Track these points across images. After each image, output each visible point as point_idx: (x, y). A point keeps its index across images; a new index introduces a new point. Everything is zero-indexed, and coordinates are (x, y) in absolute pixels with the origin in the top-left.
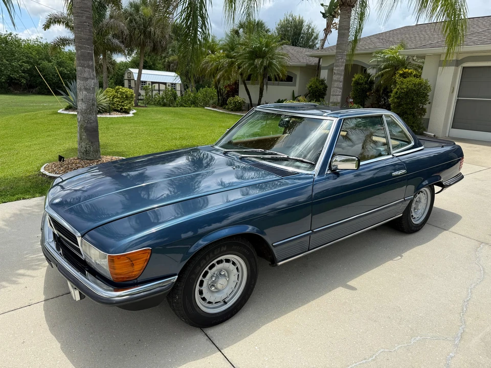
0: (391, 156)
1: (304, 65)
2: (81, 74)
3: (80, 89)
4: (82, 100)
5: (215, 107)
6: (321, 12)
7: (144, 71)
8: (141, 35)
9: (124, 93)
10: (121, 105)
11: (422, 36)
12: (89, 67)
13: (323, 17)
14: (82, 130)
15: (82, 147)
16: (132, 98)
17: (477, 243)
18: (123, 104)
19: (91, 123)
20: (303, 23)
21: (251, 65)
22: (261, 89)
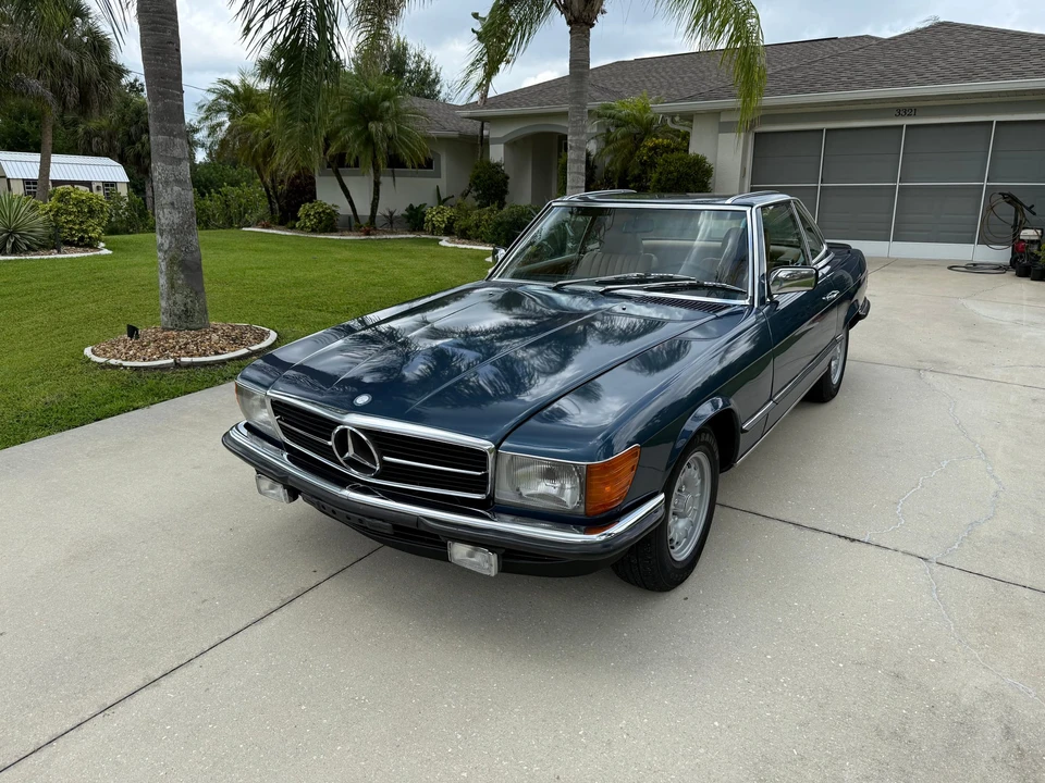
1: (455, 134)
2: (166, 150)
3: (167, 183)
4: (172, 204)
5: (268, 227)
6: (473, 30)
11: (653, 80)
13: (478, 38)
14: (175, 268)
15: (175, 303)
18: (84, 227)
19: (192, 252)
20: (405, 49)
21: (358, 135)
22: (377, 185)
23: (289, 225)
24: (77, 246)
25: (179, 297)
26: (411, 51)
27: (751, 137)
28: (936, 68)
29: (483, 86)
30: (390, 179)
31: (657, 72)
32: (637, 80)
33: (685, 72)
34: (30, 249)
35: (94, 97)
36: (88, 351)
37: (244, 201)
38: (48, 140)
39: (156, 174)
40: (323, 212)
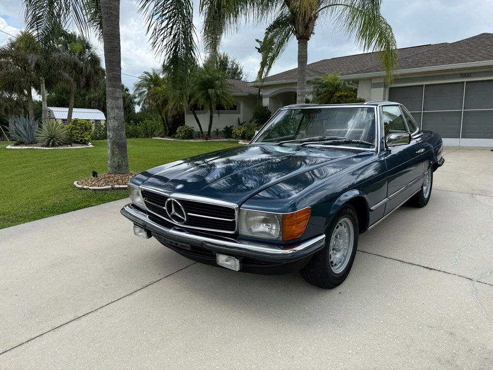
1: (247, 94)
2: (113, 94)
3: (112, 108)
4: (114, 117)
6: (256, 48)
10: (80, 137)
11: (341, 67)
13: (259, 51)
14: (115, 146)
15: (114, 162)
18: (83, 135)
19: (122, 139)
20: (227, 59)
21: (203, 95)
22: (211, 117)
23: (173, 136)
24: (79, 143)
25: (116, 159)
26: (230, 60)
27: (387, 90)
28: (480, 54)
29: (260, 73)
30: (217, 115)
31: (343, 64)
32: (332, 67)
34: (60, 145)
35: (92, 83)
36: (75, 183)
37: (153, 126)
38: (72, 101)
39: (108, 104)
40: (188, 130)
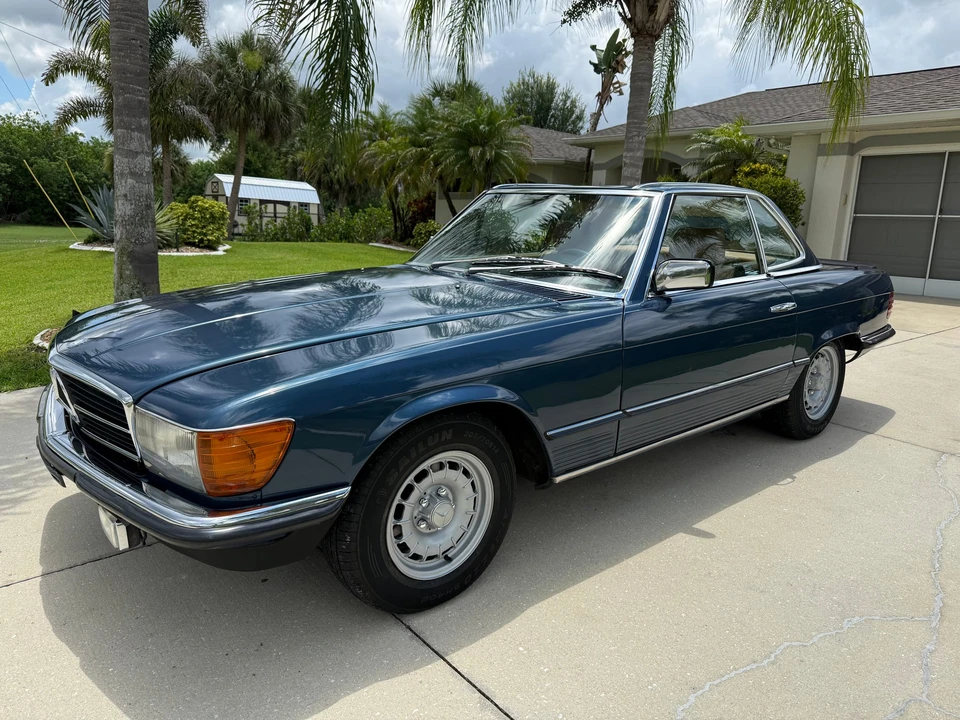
0: (764, 276)
1: (562, 161)
3: (122, 174)
4: (125, 196)
5: (389, 243)
6: (590, 62)
7: (245, 180)
8: (240, 106)
9: (207, 209)
10: (200, 234)
11: (779, 109)
12: (139, 129)
13: (595, 70)
14: (125, 259)
15: (122, 293)
16: (224, 219)
17: (934, 454)
18: (205, 231)
19: (142, 244)
20: (554, 88)
21: (458, 159)
23: (407, 242)
26: (559, 90)
27: (857, 161)
29: (597, 117)
31: (785, 101)
32: (761, 109)
33: (814, 100)
38: (240, 165)
